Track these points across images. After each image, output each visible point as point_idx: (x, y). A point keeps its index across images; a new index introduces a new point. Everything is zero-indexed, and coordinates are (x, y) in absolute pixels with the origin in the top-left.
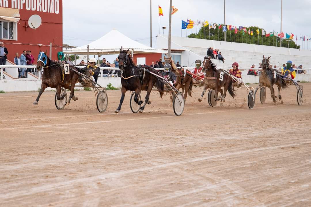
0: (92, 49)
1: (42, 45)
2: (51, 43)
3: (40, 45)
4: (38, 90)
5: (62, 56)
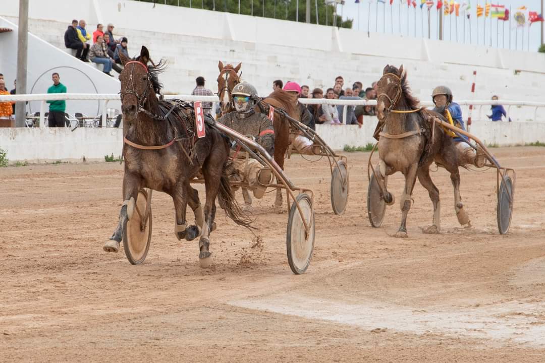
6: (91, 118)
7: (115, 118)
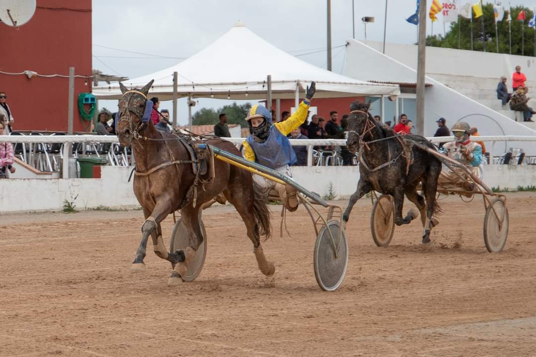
0: (185, 82)
1: (35, 73)
2: (72, 69)
3: (30, 73)
4: (63, 209)
5: (91, 104)
6: (498, 157)
7: (518, 157)
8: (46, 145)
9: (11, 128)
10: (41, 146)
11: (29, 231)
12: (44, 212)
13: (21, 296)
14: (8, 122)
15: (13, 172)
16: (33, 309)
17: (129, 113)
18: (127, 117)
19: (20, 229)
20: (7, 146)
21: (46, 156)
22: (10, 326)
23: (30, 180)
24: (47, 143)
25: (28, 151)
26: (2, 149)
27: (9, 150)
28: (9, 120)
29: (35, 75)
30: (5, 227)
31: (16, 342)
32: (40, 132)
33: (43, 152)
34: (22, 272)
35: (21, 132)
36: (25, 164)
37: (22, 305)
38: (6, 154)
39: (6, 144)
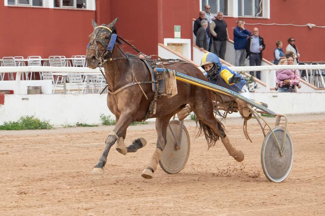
3: (311, 25)
8: (321, 71)
9: (298, 60)
10: (318, 71)
11: (311, 126)
12: (320, 114)
13: (305, 167)
14: (296, 56)
15: (299, 88)
16: (313, 175)
17: (96, 44)
18: (95, 46)
19: (304, 124)
20: (296, 72)
21: (321, 78)
22: (298, 186)
23: (311, 93)
24: (322, 70)
25: (309, 75)
26: (293, 74)
27: (297, 74)
28: (297, 56)
29: (314, 26)
30: (295, 123)
31: (302, 196)
32: (318, 63)
33: (319, 76)
34: (306, 152)
35: (305, 63)
36: (308, 83)
37: (306, 173)
38: (295, 77)
39: (295, 71)
